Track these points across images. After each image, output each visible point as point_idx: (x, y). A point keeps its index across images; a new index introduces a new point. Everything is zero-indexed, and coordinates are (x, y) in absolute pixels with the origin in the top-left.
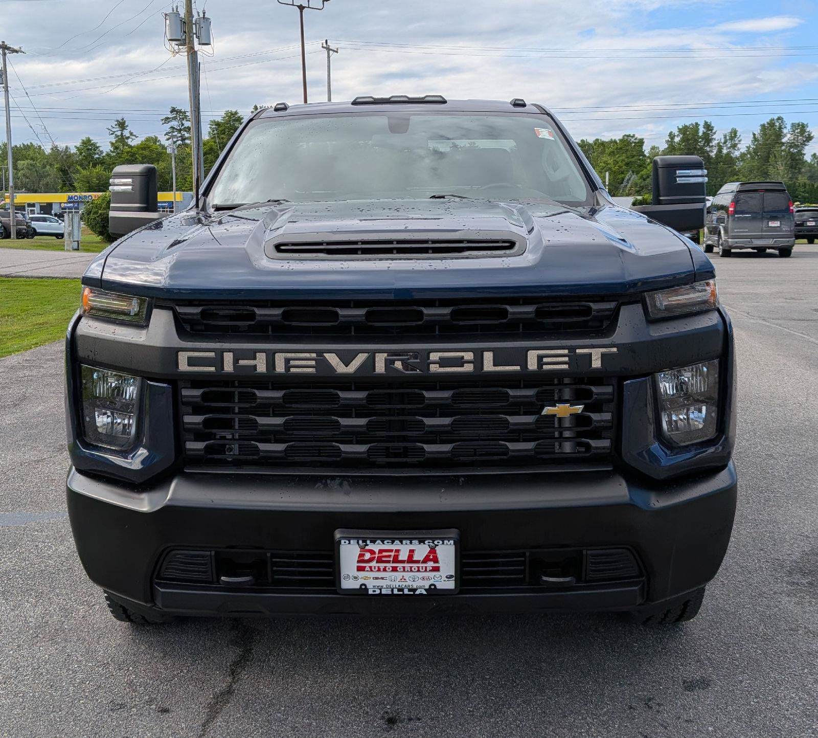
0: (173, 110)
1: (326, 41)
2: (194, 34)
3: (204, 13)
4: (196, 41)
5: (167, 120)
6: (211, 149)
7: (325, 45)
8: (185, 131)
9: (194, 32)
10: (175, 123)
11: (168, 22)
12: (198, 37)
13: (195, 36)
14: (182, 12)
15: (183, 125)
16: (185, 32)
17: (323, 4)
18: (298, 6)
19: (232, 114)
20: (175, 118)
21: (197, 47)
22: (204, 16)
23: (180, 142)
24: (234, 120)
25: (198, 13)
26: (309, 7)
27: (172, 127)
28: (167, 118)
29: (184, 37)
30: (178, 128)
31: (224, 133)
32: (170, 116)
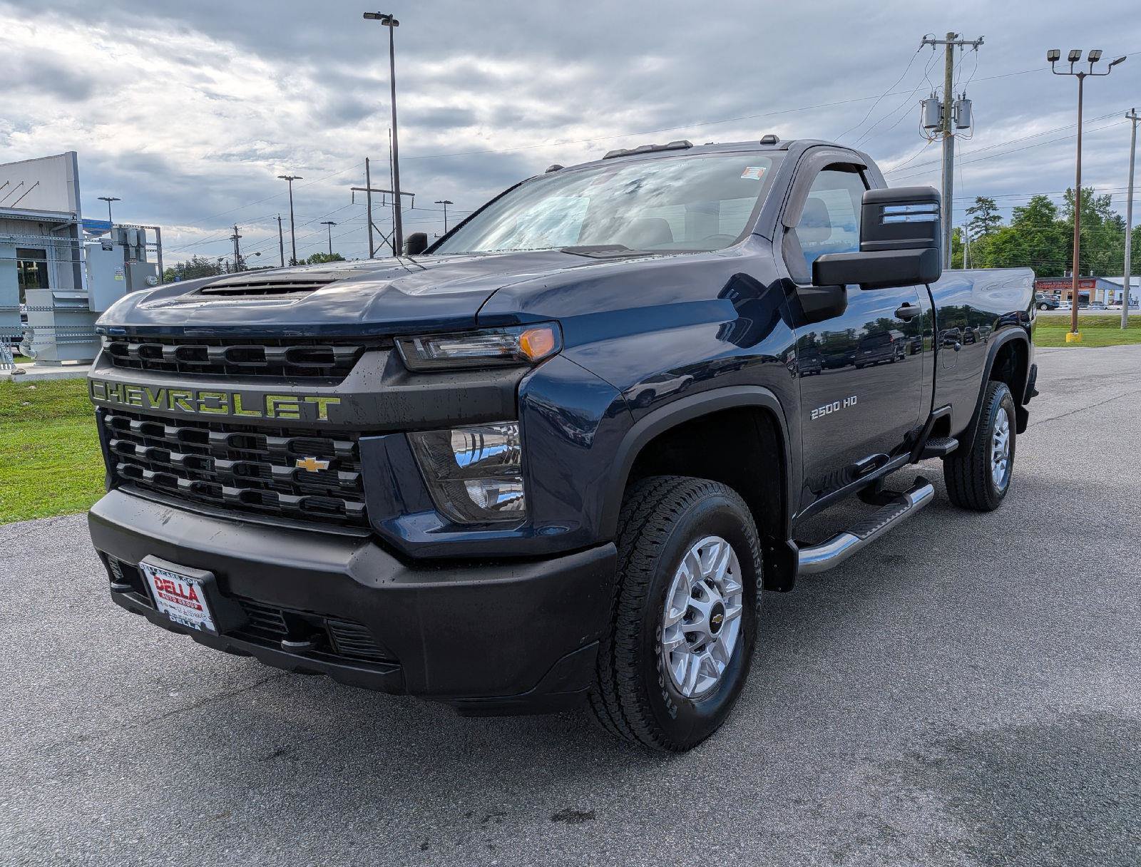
0: (979, 200)
1: (1133, 110)
2: (952, 118)
3: (964, 95)
4: (954, 125)
5: (972, 210)
6: (1012, 237)
7: (1130, 115)
8: (991, 220)
9: (953, 116)
10: (980, 214)
11: (925, 109)
12: (955, 121)
13: (953, 120)
14: (942, 100)
15: (988, 214)
16: (942, 118)
17: (1110, 68)
18: (1077, 75)
19: (1040, 199)
20: (980, 208)
21: (954, 131)
22: (964, 98)
23: (984, 232)
24: (1042, 206)
25: (959, 96)
26: (1091, 74)
27: (975, 218)
28: (973, 208)
29: (941, 123)
30: (983, 218)
31: (1029, 220)
32: (975, 205)
